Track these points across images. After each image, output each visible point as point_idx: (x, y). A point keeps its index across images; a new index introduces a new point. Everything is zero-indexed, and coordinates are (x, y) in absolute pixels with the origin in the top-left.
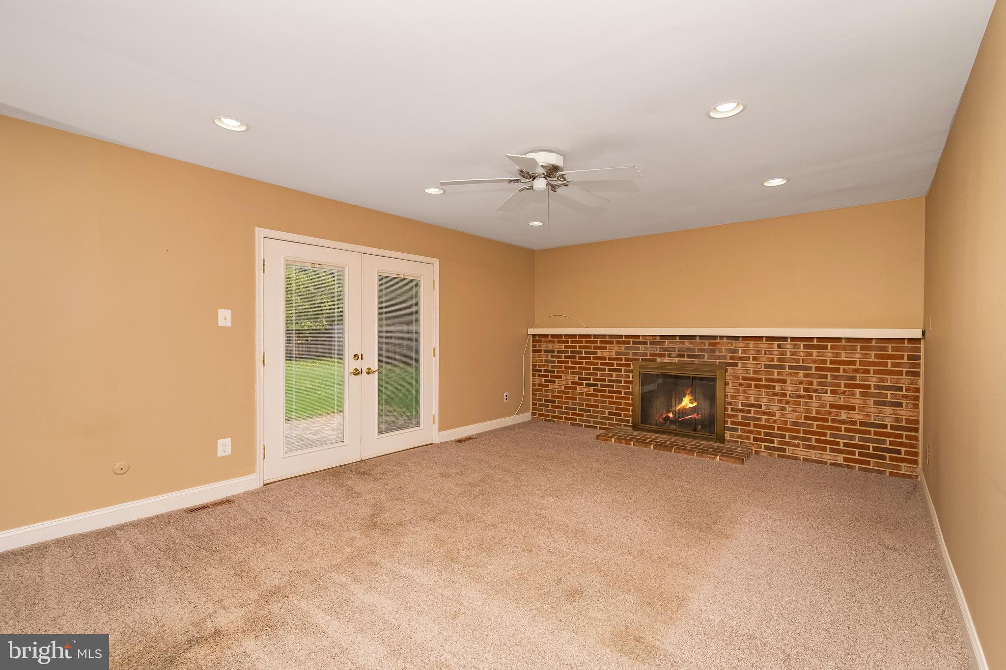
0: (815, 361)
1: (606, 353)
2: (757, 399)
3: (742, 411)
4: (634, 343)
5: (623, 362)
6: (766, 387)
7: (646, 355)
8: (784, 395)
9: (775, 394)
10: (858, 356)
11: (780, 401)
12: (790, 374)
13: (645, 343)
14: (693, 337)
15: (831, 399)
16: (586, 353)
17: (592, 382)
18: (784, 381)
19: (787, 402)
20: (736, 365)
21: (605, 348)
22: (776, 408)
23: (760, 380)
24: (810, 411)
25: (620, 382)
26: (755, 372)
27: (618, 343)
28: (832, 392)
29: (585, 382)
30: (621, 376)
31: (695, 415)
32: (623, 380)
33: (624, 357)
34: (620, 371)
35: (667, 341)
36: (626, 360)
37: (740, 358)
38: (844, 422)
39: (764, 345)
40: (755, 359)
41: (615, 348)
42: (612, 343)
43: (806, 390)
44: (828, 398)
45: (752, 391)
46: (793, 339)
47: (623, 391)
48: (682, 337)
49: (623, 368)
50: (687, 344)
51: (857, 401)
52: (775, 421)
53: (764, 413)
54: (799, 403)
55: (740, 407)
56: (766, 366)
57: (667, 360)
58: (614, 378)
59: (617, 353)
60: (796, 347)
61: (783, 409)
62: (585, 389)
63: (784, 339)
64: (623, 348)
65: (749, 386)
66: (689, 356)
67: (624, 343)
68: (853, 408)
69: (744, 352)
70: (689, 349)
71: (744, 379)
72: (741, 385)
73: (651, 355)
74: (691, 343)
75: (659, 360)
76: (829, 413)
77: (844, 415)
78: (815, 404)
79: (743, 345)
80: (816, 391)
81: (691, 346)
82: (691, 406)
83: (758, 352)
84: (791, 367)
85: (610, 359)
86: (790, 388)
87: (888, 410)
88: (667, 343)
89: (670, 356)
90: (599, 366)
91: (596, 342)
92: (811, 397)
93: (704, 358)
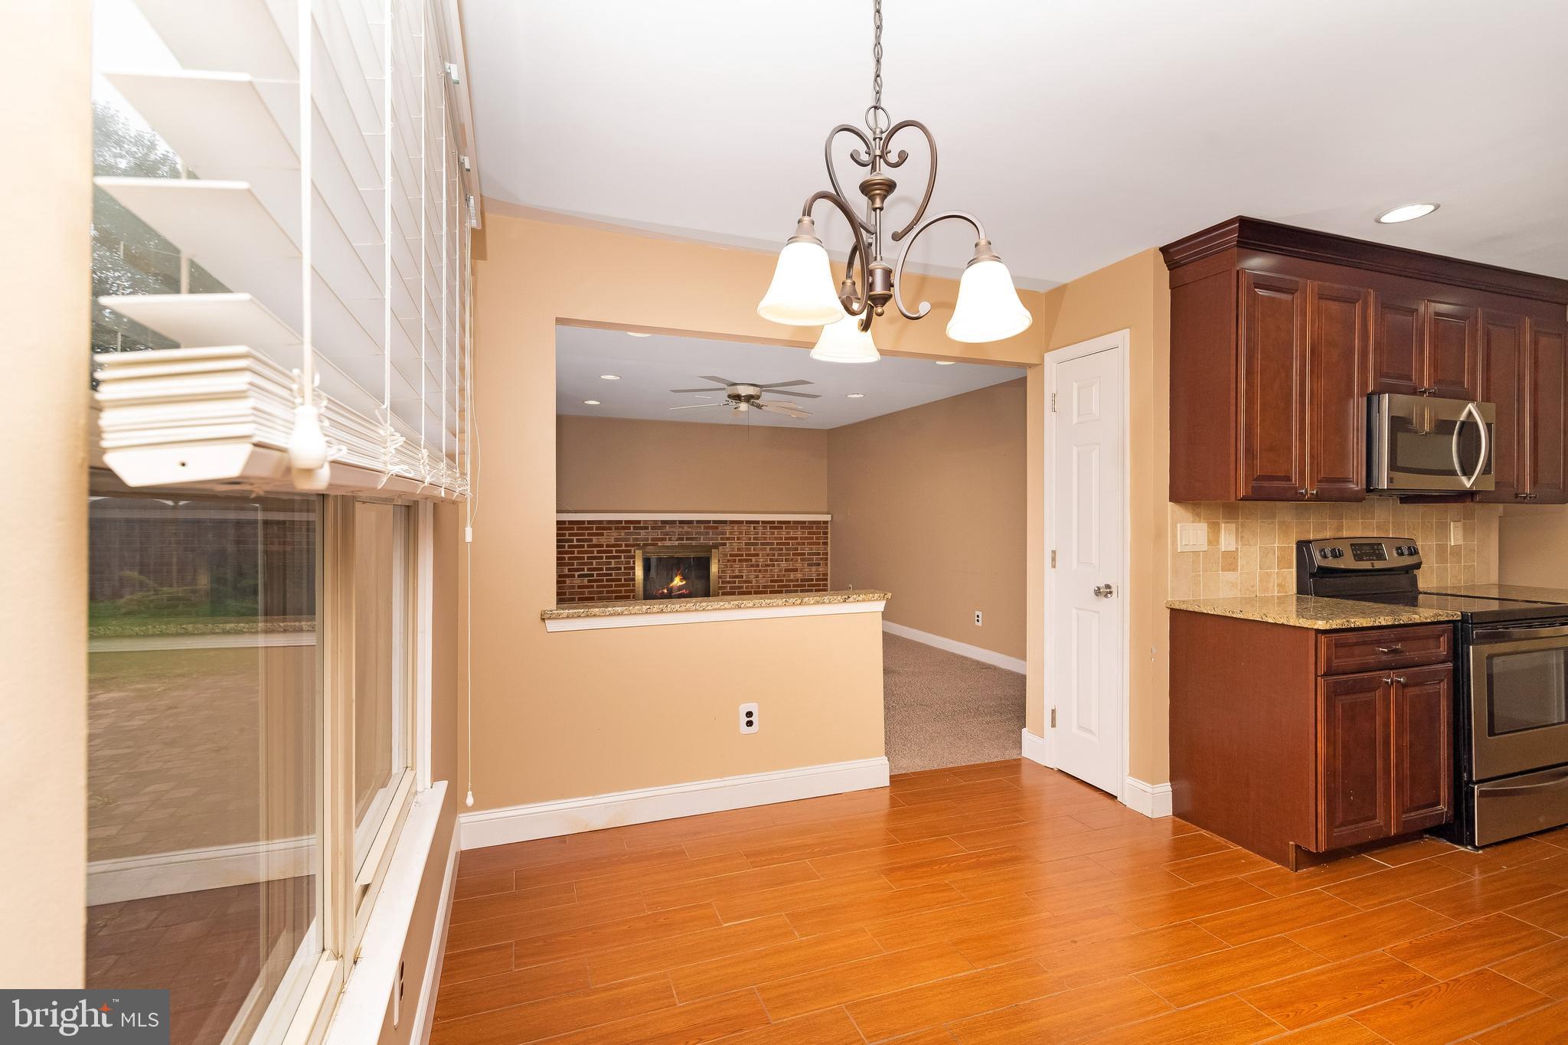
0: (776, 539)
1: (603, 540)
2: (740, 571)
3: (729, 582)
4: (635, 528)
5: (623, 548)
6: (746, 560)
7: (647, 539)
8: (758, 566)
9: (752, 566)
10: (799, 533)
11: (755, 571)
12: (761, 549)
13: (647, 528)
14: (690, 522)
15: (785, 565)
16: (578, 540)
17: (586, 572)
18: (757, 555)
19: (760, 571)
20: (725, 544)
21: (602, 534)
22: (753, 577)
23: (742, 555)
24: (773, 576)
25: (620, 569)
26: (739, 549)
27: (617, 528)
28: (786, 560)
29: (577, 574)
30: (621, 563)
31: (684, 591)
32: (623, 567)
33: (623, 543)
34: (620, 557)
35: (667, 526)
36: (626, 546)
37: (728, 539)
38: (792, 581)
39: (744, 527)
40: (738, 539)
41: (614, 534)
42: (610, 529)
43: (771, 560)
44: (784, 564)
45: (737, 565)
46: (763, 522)
47: (623, 578)
48: (681, 522)
49: (623, 555)
50: (686, 528)
51: (799, 565)
52: (752, 588)
53: (746, 582)
54: (766, 571)
55: (728, 579)
56: (746, 544)
57: (668, 543)
58: (613, 566)
59: (616, 540)
60: (765, 528)
61: (757, 577)
62: (577, 581)
63: (757, 522)
64: (622, 534)
65: (735, 561)
66: (687, 539)
67: (624, 528)
68: (796, 570)
69: (731, 533)
70: (688, 533)
71: (731, 555)
72: (729, 561)
73: (653, 539)
74: (689, 527)
75: (660, 544)
76: (784, 576)
77: (792, 576)
78: (776, 569)
79: (730, 528)
80: (777, 561)
81: (690, 530)
82: (681, 584)
83: (741, 533)
84: (762, 544)
85: (608, 546)
86: (761, 560)
87: (814, 568)
88: (667, 528)
89: (670, 539)
90: (595, 554)
91: (592, 529)
92: (773, 565)
93: (700, 540)
